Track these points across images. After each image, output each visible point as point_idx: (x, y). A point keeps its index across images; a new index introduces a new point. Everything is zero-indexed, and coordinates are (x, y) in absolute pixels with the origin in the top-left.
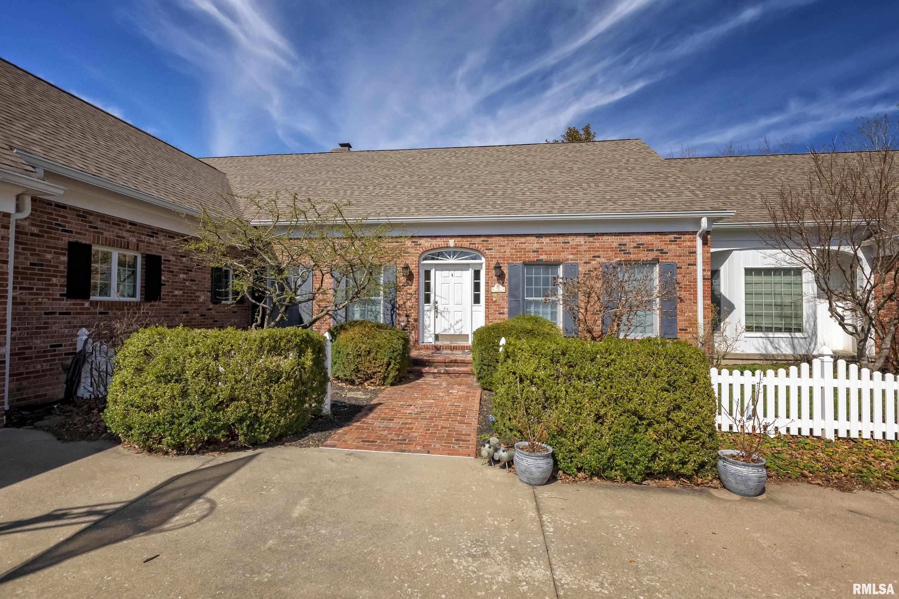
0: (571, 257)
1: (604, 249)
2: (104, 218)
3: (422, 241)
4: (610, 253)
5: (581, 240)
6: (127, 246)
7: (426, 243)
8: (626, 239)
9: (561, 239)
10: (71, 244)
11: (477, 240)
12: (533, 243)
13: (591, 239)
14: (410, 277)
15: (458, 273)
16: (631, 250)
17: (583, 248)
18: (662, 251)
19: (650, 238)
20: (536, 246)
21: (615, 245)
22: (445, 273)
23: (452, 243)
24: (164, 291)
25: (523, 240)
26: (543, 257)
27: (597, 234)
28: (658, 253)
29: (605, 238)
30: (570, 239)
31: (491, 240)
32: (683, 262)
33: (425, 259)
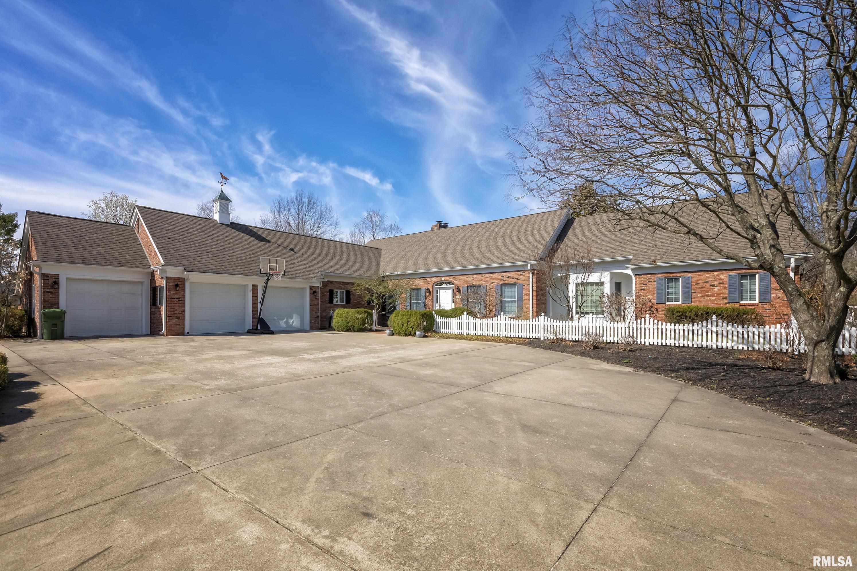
0: (484, 283)
1: (496, 279)
2: (336, 282)
3: (434, 279)
4: (498, 281)
5: (487, 275)
6: (341, 289)
7: (435, 279)
8: (504, 274)
9: (480, 275)
10: (330, 290)
11: (452, 277)
12: (470, 278)
13: (491, 275)
14: (430, 292)
15: (447, 291)
16: (506, 279)
17: (488, 279)
18: (517, 279)
19: (513, 273)
20: (472, 279)
21: (500, 277)
22: (444, 291)
23: (443, 279)
24: (351, 301)
25: (467, 276)
26: (474, 283)
27: (494, 273)
28: (515, 280)
29: (496, 274)
30: (484, 275)
31: (456, 277)
32: (525, 283)
33: (436, 285)
